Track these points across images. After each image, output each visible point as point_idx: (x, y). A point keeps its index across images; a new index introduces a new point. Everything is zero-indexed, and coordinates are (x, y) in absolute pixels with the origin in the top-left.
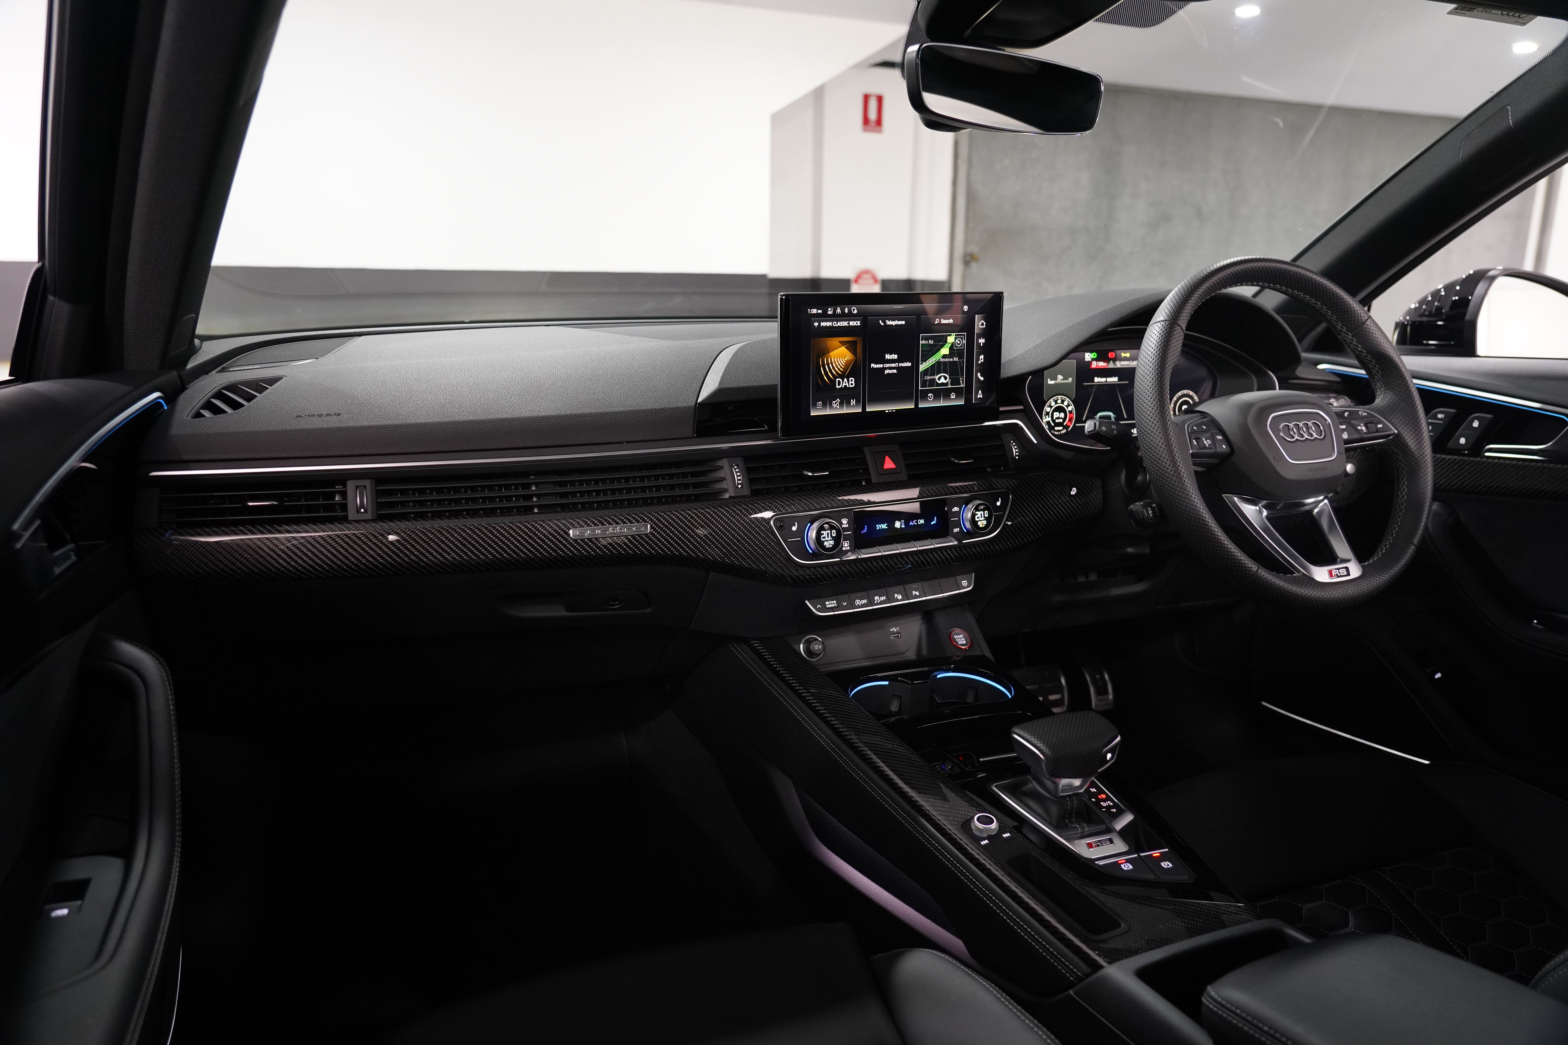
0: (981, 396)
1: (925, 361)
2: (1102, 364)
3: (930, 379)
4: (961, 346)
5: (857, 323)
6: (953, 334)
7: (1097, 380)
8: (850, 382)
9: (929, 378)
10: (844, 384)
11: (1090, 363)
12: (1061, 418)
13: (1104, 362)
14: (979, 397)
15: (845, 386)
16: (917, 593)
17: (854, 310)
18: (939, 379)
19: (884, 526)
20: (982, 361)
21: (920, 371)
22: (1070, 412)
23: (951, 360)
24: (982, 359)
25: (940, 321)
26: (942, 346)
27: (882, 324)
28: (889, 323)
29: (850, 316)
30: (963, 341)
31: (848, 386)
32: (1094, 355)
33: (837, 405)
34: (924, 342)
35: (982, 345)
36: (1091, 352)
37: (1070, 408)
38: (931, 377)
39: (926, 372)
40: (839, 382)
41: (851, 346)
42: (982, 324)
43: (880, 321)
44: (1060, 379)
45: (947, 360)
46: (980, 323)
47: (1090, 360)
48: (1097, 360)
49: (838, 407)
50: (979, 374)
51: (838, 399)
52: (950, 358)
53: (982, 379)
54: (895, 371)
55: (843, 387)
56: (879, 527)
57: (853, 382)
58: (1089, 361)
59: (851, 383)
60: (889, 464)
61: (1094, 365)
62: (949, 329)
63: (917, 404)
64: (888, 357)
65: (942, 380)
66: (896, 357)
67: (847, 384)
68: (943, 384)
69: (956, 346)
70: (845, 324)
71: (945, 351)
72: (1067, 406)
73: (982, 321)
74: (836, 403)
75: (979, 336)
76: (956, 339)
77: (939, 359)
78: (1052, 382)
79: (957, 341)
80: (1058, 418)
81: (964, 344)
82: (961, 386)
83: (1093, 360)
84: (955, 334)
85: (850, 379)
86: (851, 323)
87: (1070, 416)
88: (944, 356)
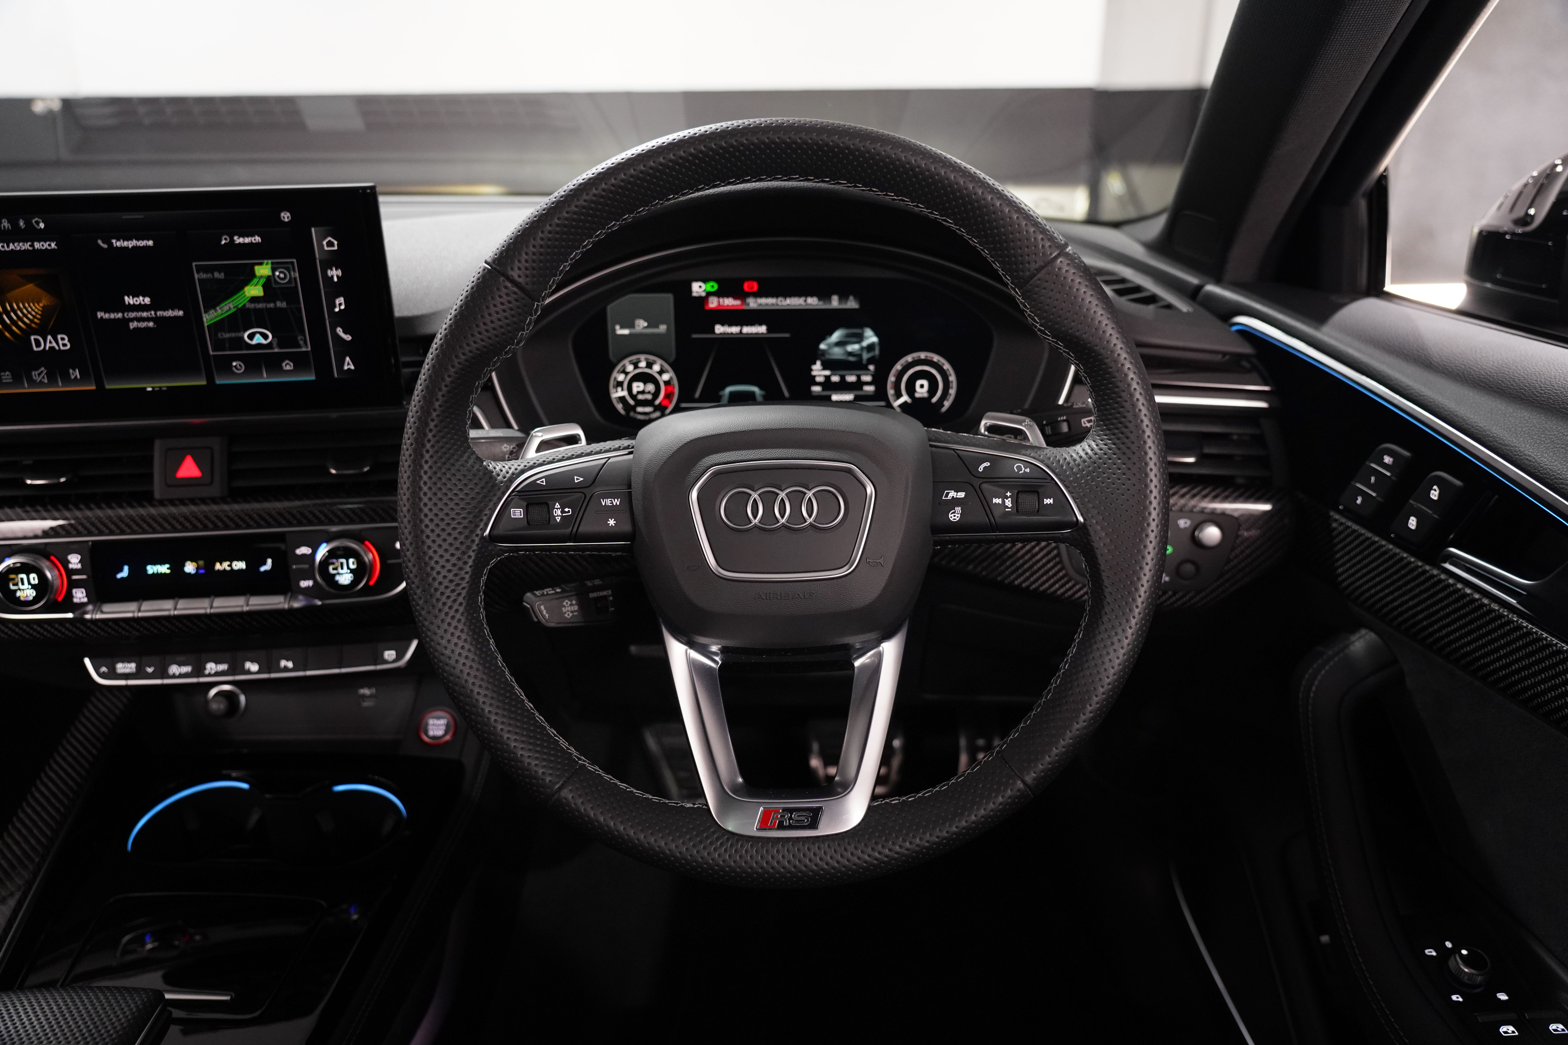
0: (352, 367)
1: (214, 307)
2: (729, 302)
3: (230, 339)
4: (290, 282)
5: (50, 245)
6: (266, 262)
7: (719, 329)
8: (60, 342)
9: (228, 335)
10: (48, 345)
11: (703, 300)
12: (649, 392)
13: (735, 298)
14: (346, 368)
15: (52, 348)
16: (290, 665)
17: (38, 223)
18: (251, 337)
19: (164, 569)
20: (343, 307)
21: (206, 325)
22: (667, 383)
23: (272, 305)
24: (340, 304)
25: (232, 240)
26: (247, 282)
27: (105, 246)
28: (118, 244)
29: (32, 235)
30: (292, 273)
31: (57, 348)
32: (712, 286)
33: (43, 377)
34: (204, 276)
35: (336, 279)
36: (705, 281)
37: (666, 377)
38: (233, 335)
39: (218, 326)
40: (37, 341)
41: (48, 284)
42: (330, 244)
43: (100, 242)
44: (641, 327)
45: (260, 306)
46: (325, 243)
47: (704, 294)
48: (718, 294)
49: (46, 381)
50: (339, 331)
51: (43, 369)
52: (269, 302)
53: (348, 338)
54: (151, 324)
55: (47, 348)
56: (151, 569)
57: (66, 341)
58: (700, 298)
59: (63, 342)
60: (189, 469)
61: (713, 303)
62: (257, 253)
63: (210, 379)
64: (129, 300)
65: (258, 339)
66: (147, 300)
67: (54, 344)
68: (259, 346)
69: (276, 282)
70: (26, 246)
71: (254, 290)
72: (661, 372)
73: (329, 238)
74: (39, 375)
75: (328, 264)
76: (274, 270)
77: (244, 305)
78: (626, 332)
79: (277, 273)
80: (643, 392)
81: (295, 279)
82: (304, 349)
83: (709, 294)
84: (270, 261)
85: (59, 337)
86: (37, 245)
87: (666, 390)
88: (254, 299)
